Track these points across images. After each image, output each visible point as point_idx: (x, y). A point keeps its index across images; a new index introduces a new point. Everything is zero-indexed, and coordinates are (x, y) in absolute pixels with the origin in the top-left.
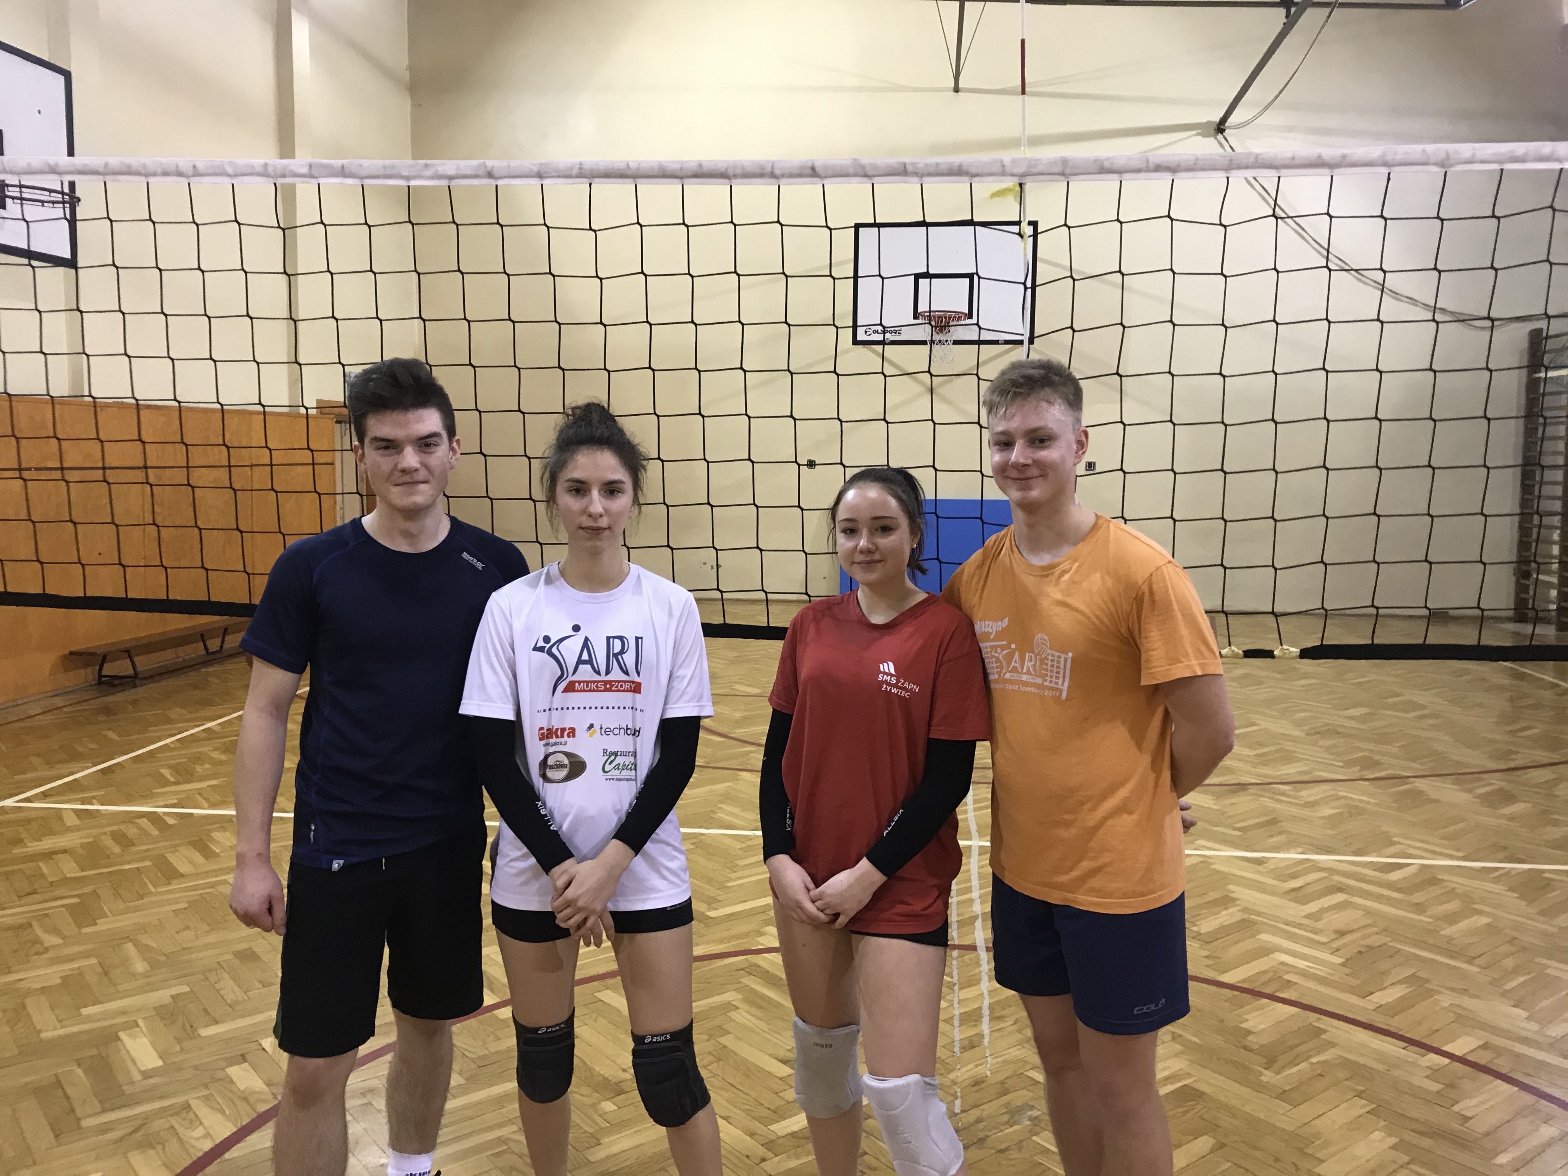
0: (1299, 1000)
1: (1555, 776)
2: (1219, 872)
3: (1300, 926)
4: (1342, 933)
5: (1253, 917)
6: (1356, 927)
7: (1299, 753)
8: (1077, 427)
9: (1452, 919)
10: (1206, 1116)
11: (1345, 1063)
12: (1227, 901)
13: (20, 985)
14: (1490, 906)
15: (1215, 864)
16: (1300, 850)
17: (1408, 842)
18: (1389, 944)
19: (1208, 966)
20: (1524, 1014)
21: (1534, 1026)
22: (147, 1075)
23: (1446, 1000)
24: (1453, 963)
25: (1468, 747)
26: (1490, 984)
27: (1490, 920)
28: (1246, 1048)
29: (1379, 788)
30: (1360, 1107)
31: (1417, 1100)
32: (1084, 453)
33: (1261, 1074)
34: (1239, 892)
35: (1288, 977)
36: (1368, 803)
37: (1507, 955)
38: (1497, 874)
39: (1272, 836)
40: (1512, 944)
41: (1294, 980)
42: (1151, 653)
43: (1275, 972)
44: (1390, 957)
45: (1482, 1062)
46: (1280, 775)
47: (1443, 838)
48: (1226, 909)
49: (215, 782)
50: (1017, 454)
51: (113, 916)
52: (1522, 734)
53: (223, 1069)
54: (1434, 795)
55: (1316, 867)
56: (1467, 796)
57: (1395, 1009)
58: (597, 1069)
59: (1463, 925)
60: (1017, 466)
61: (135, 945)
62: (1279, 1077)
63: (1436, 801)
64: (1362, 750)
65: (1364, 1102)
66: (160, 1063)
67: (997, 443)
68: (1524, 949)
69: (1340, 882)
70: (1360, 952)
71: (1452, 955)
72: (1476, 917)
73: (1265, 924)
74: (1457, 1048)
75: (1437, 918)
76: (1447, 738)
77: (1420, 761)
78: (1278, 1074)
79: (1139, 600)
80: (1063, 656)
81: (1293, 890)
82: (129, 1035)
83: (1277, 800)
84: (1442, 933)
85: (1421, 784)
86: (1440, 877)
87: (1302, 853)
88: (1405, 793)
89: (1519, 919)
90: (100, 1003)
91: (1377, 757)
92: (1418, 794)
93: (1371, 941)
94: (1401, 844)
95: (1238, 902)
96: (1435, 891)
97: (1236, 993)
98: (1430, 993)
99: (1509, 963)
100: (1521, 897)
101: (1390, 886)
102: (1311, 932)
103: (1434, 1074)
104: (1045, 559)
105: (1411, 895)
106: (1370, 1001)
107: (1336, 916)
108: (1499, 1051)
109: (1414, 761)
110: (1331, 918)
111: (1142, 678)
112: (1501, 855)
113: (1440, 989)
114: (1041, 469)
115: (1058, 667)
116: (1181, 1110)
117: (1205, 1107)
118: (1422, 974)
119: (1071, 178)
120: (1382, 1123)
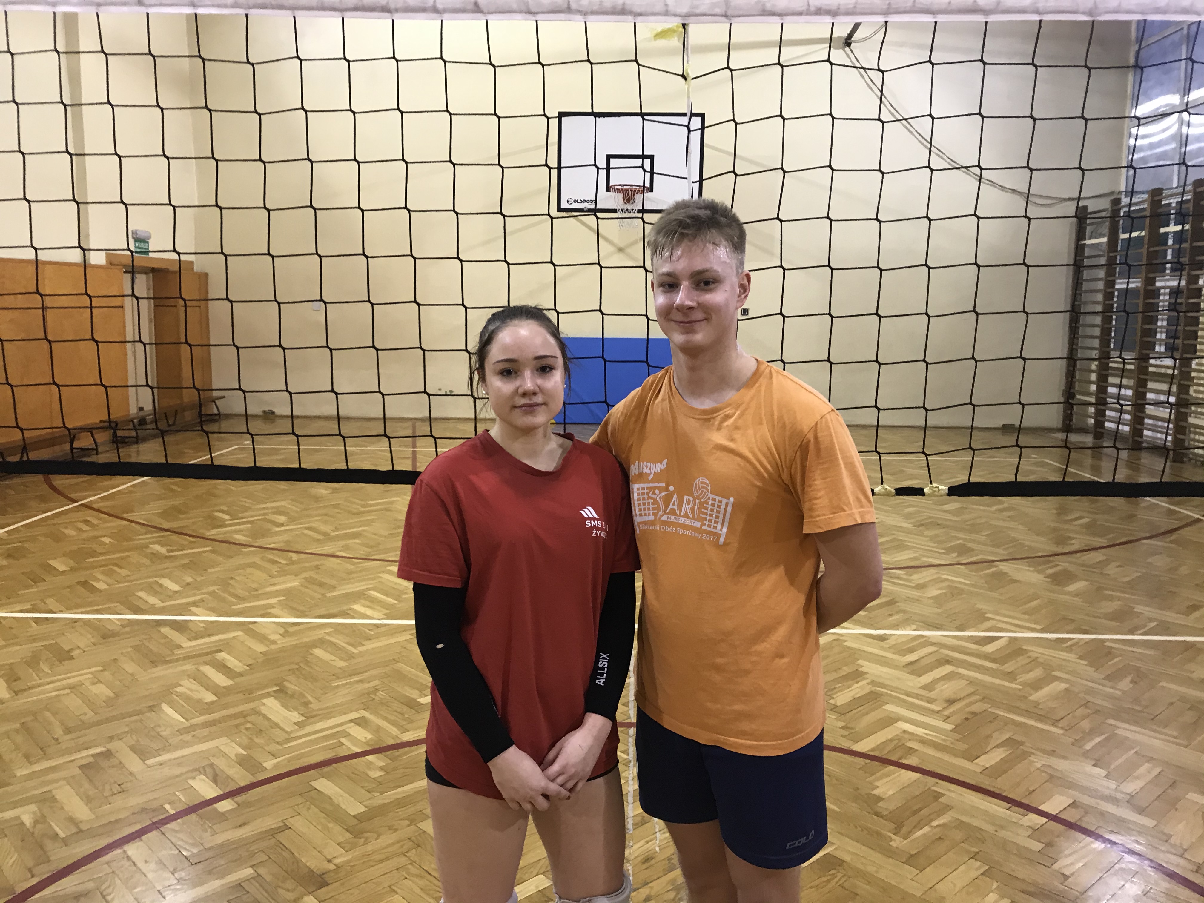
0: (920, 766)
1: (1105, 558)
2: (849, 648)
3: (917, 696)
4: (951, 702)
5: (878, 689)
6: (962, 696)
7: (909, 542)
8: (740, 271)
9: (1036, 686)
10: (846, 885)
11: (960, 825)
12: (857, 675)
14: (1066, 673)
15: (845, 641)
16: (914, 627)
17: (997, 618)
18: (989, 710)
19: (842, 736)
20: (1103, 772)
21: (1112, 785)
23: (1039, 761)
24: (1040, 725)
25: (1038, 535)
26: (1073, 744)
27: (1067, 686)
28: (877, 814)
29: (971, 571)
30: (975, 868)
31: (1023, 861)
32: (746, 297)
33: (891, 840)
34: (867, 666)
35: (910, 744)
36: (965, 584)
37: (1083, 718)
38: (1069, 643)
39: (891, 615)
40: (1086, 707)
41: (915, 748)
42: (815, 502)
43: (899, 740)
44: (991, 722)
45: (1073, 821)
46: (896, 561)
47: (1025, 613)
48: (857, 682)
50: (681, 297)
52: (1076, 523)
54: (1017, 576)
55: (927, 642)
56: (1041, 577)
57: (998, 770)
58: (304, 860)
59: (1046, 691)
60: (681, 309)
62: (906, 841)
63: (1016, 581)
64: (959, 539)
65: (979, 863)
67: (662, 285)
68: (1097, 712)
69: (947, 655)
70: (966, 719)
71: (1040, 718)
72: (1056, 683)
73: (891, 695)
74: (1052, 806)
75: (1024, 684)
76: (1020, 527)
77: (1003, 547)
78: (905, 839)
79: (804, 449)
80: (724, 501)
81: (911, 663)
83: (894, 583)
84: (1031, 698)
85: (1004, 567)
86: (1024, 647)
87: (915, 630)
88: (994, 574)
89: (1090, 684)
91: (970, 545)
92: (1001, 575)
93: (976, 708)
94: (993, 619)
95: (866, 676)
96: (1022, 660)
97: (868, 761)
98: (1025, 755)
99: (1086, 725)
100: (1090, 664)
101: (986, 657)
102: (928, 702)
103: (1036, 833)
104: (707, 404)
105: (1004, 664)
106: (976, 764)
107: (946, 686)
108: (1087, 810)
109: (998, 547)
110: (943, 688)
111: (804, 527)
112: (1071, 627)
113: (1033, 751)
114: (705, 313)
115: (718, 512)
116: (824, 879)
117: (845, 875)
118: (1017, 737)
119: (734, 20)
120: (995, 885)
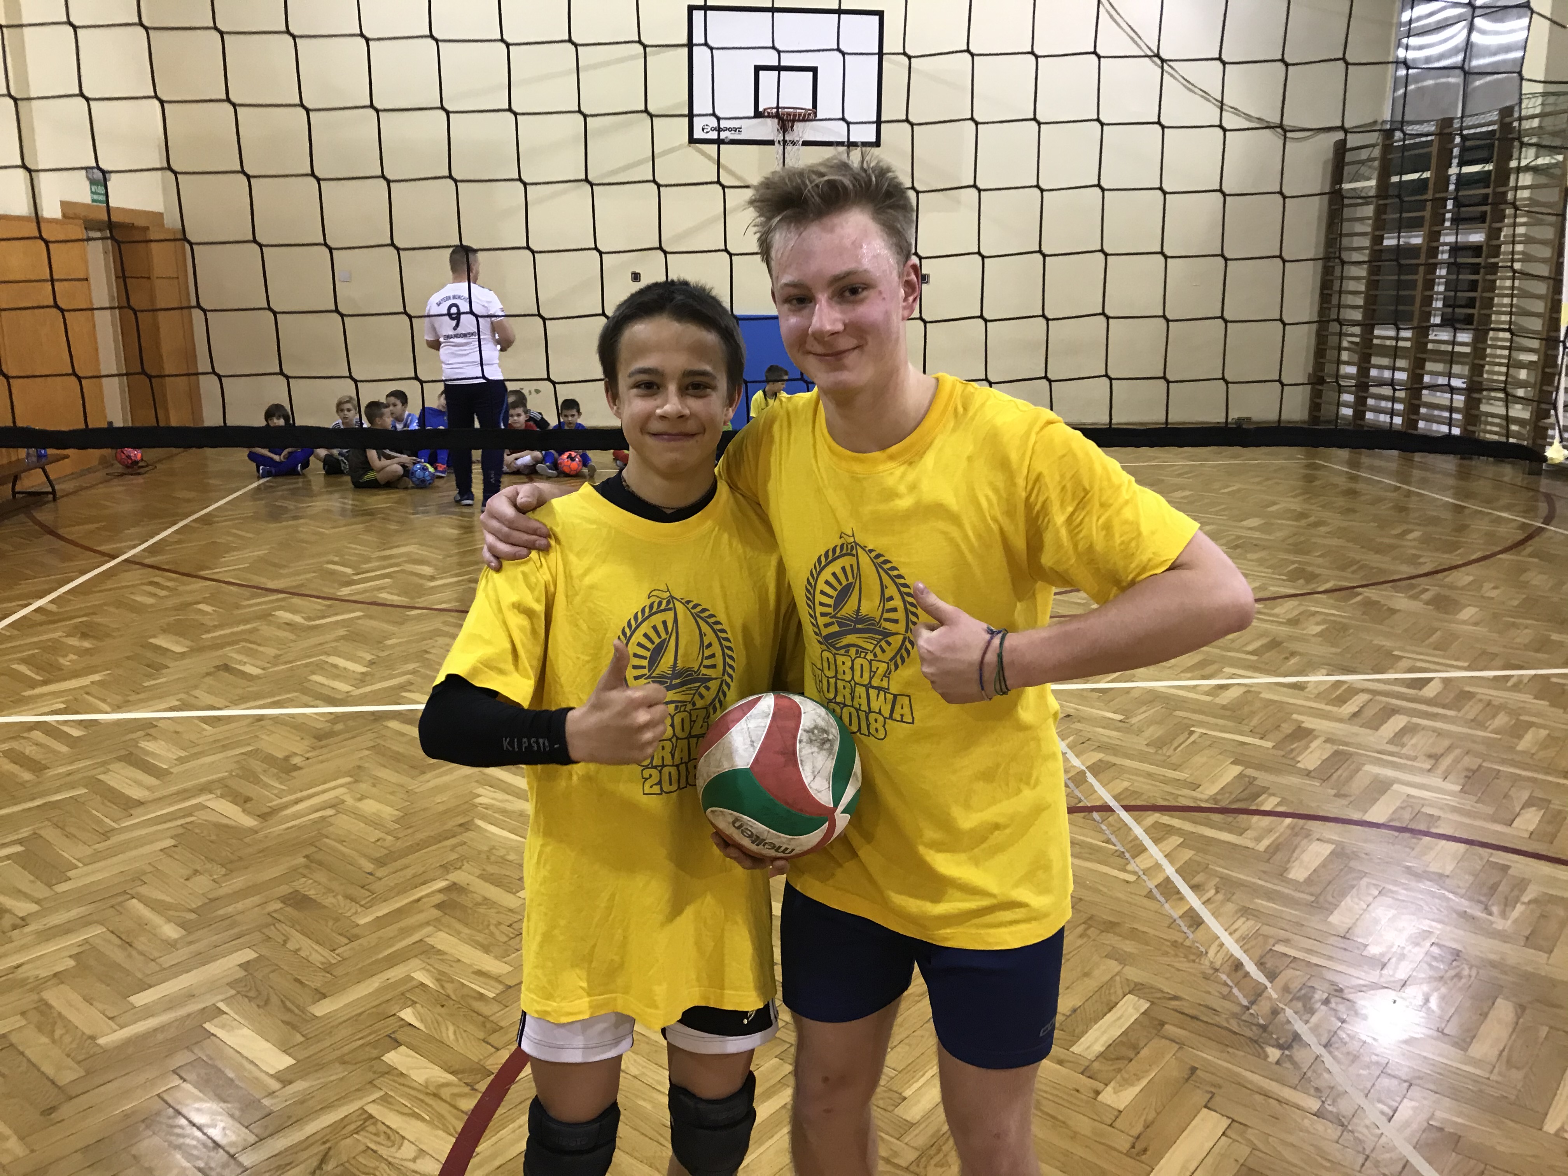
1: (1472, 578)
2: (1270, 700)
3: (1392, 754)
4: (1435, 757)
5: (1342, 747)
6: (1441, 751)
9: (1513, 733)
11: (1553, 899)
12: (1305, 732)
13: (20, 973)
14: (1536, 717)
16: (1324, 671)
17: (1408, 655)
18: (1484, 765)
22: (284, 1078)
25: (1377, 553)
27: (1547, 731)
29: (1337, 600)
34: (1308, 721)
35: (1427, 810)
36: (1342, 616)
38: (1512, 682)
39: (1288, 659)
41: (1436, 814)
43: (1411, 806)
44: (1496, 779)
47: (1436, 649)
48: (1312, 741)
49: (96, 677)
51: (85, 865)
52: (1409, 537)
53: (379, 1058)
54: (1390, 604)
55: (1353, 689)
56: (1419, 604)
57: (1547, 834)
59: (1529, 738)
61: (140, 900)
63: (1397, 611)
64: (1290, 562)
66: (289, 1061)
67: (787, 300)
69: (1388, 703)
70: (1467, 777)
71: (1546, 771)
72: (1533, 729)
73: (1359, 754)
75: (1499, 732)
76: (1352, 545)
77: (1349, 571)
81: (1354, 716)
82: (223, 1027)
84: (1518, 748)
85: (1370, 594)
86: (1467, 689)
87: (1328, 675)
88: (1365, 604)
90: (150, 987)
91: (1310, 569)
92: (1376, 604)
93: (1468, 764)
94: (1406, 658)
95: (1315, 733)
96: (1475, 705)
97: (1394, 832)
100: (1554, 705)
101: (1434, 703)
102: (1408, 759)
105: (1460, 710)
106: (1517, 828)
114: (856, 337)
